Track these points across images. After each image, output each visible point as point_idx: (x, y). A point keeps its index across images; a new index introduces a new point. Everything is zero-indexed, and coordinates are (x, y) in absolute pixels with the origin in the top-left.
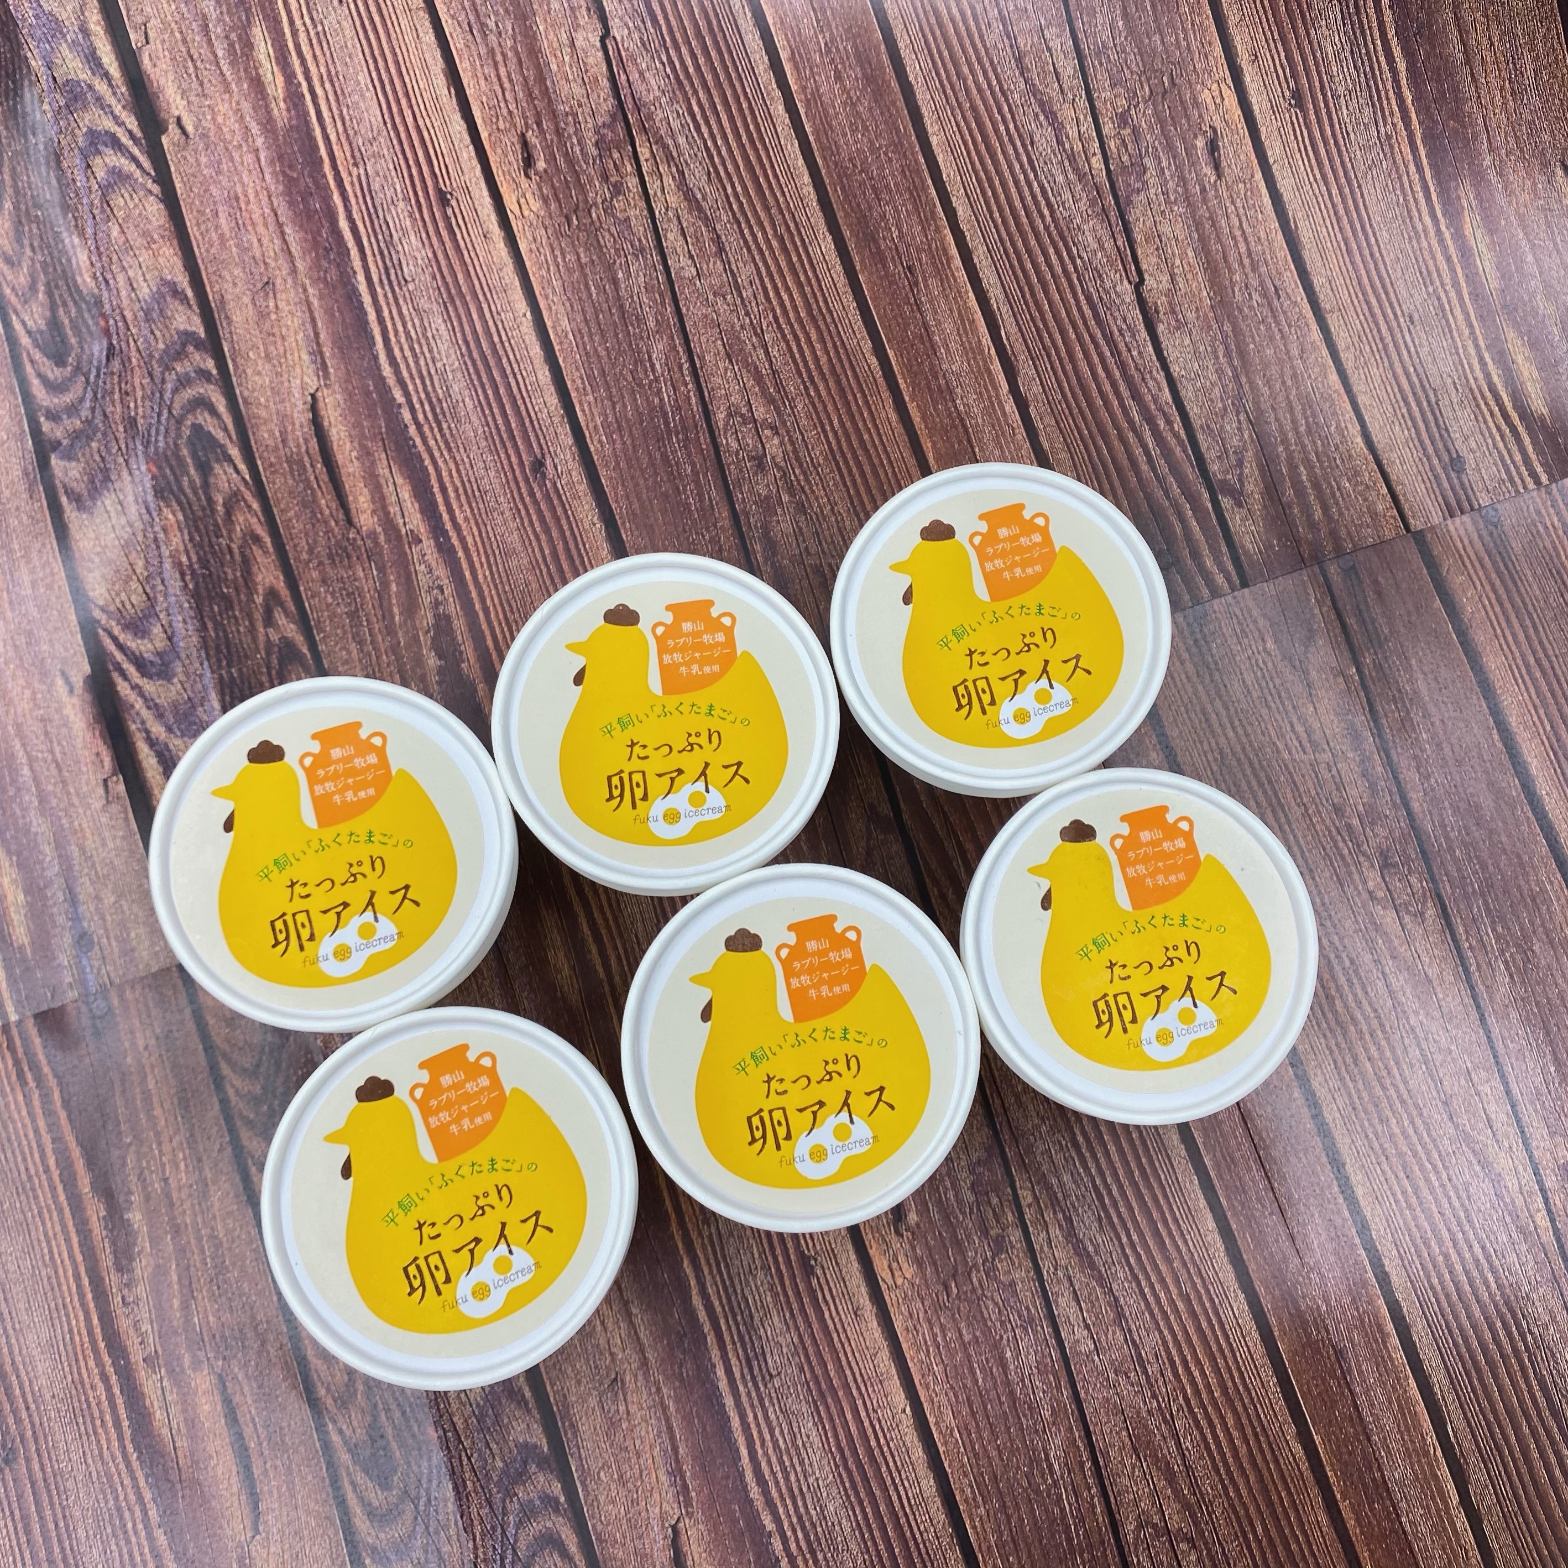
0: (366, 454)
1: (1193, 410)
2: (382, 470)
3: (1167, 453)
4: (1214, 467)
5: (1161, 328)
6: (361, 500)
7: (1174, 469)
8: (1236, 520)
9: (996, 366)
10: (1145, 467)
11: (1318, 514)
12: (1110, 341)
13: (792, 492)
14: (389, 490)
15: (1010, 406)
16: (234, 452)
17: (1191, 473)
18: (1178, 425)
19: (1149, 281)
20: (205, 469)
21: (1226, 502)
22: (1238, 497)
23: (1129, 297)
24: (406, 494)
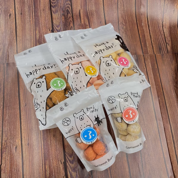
0: (84, 16)
1: (165, 36)
2: (85, 18)
3: (162, 39)
4: (167, 41)
5: (164, 27)
6: (82, 21)
7: (163, 40)
8: (168, 47)
9: (147, 26)
10: (160, 40)
11: (176, 48)
12: (159, 27)
13: (125, 32)
14: (85, 20)
15: (148, 30)
16: (71, 13)
17: (165, 41)
18: (164, 36)
19: (164, 22)
20: (68, 14)
21: (167, 45)
22: (169, 45)
23: (161, 23)
24: (87, 21)
